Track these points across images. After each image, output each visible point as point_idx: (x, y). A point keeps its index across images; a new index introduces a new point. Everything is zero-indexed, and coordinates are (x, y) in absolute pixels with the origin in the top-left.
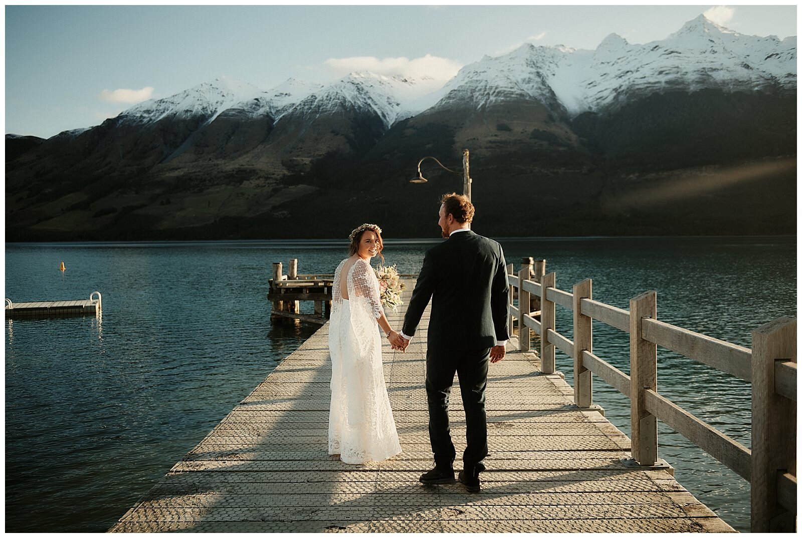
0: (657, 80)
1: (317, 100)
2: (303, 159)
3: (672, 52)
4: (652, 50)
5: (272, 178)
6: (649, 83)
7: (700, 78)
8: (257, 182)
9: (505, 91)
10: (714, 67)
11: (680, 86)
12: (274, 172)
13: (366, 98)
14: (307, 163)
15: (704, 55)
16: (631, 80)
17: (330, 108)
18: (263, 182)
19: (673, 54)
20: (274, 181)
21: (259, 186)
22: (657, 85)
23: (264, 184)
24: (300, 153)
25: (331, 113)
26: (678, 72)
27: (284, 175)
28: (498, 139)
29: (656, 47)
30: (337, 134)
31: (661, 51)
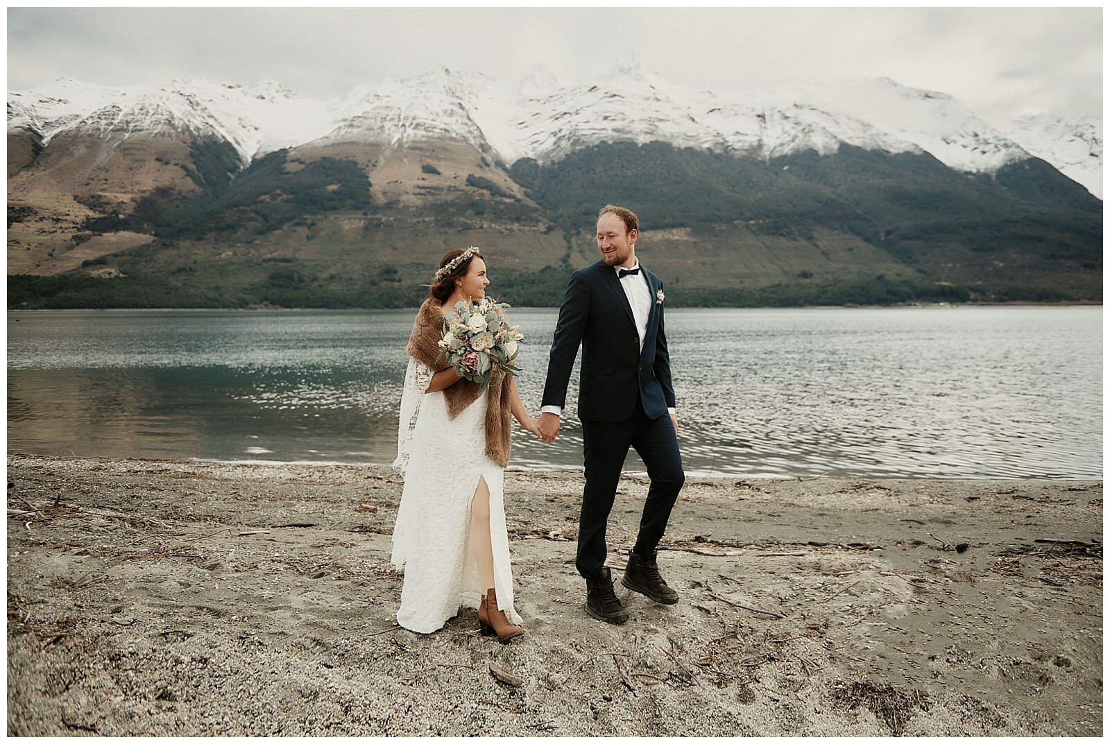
0: (603, 127)
1: (121, 114)
2: (117, 195)
3: (614, 95)
4: (590, 90)
5: (66, 220)
6: (595, 129)
7: (648, 128)
8: (40, 225)
9: (425, 124)
10: (661, 118)
11: (629, 136)
12: (67, 213)
13: (205, 116)
14: (125, 201)
15: (647, 102)
16: (573, 123)
17: (149, 126)
18: (51, 226)
19: (615, 98)
20: (72, 225)
21: (44, 232)
22: (603, 132)
23: (54, 229)
24: (105, 186)
25: (151, 133)
26: (624, 120)
27: (88, 218)
28: (426, 183)
29: (594, 87)
30: (167, 163)
31: (600, 94)
